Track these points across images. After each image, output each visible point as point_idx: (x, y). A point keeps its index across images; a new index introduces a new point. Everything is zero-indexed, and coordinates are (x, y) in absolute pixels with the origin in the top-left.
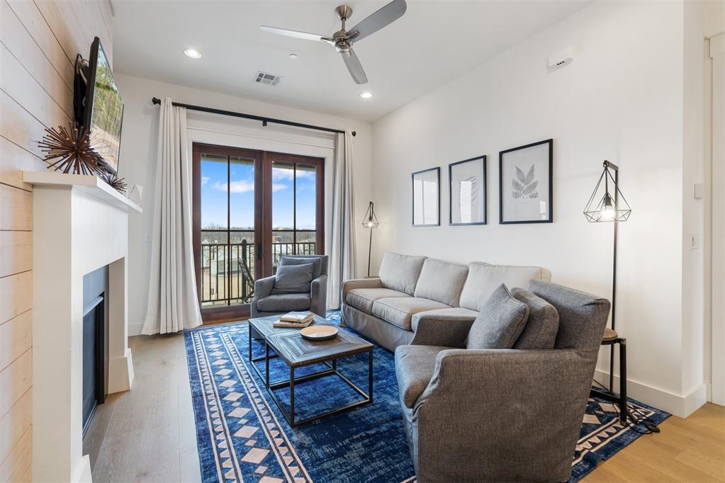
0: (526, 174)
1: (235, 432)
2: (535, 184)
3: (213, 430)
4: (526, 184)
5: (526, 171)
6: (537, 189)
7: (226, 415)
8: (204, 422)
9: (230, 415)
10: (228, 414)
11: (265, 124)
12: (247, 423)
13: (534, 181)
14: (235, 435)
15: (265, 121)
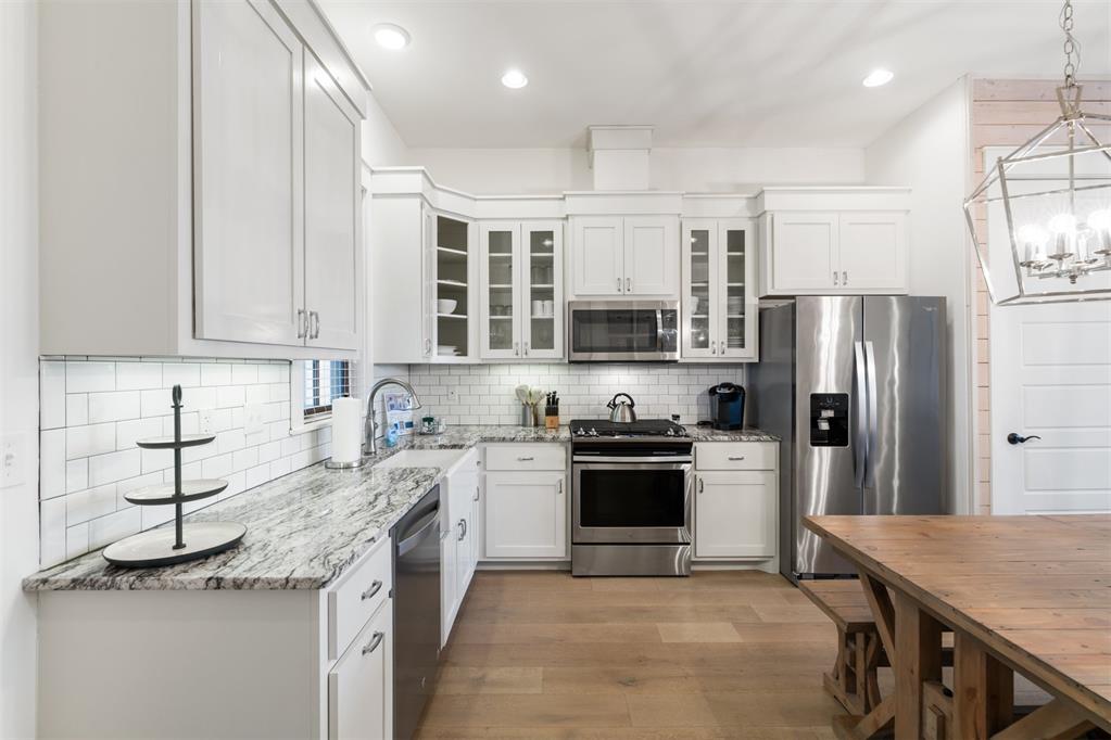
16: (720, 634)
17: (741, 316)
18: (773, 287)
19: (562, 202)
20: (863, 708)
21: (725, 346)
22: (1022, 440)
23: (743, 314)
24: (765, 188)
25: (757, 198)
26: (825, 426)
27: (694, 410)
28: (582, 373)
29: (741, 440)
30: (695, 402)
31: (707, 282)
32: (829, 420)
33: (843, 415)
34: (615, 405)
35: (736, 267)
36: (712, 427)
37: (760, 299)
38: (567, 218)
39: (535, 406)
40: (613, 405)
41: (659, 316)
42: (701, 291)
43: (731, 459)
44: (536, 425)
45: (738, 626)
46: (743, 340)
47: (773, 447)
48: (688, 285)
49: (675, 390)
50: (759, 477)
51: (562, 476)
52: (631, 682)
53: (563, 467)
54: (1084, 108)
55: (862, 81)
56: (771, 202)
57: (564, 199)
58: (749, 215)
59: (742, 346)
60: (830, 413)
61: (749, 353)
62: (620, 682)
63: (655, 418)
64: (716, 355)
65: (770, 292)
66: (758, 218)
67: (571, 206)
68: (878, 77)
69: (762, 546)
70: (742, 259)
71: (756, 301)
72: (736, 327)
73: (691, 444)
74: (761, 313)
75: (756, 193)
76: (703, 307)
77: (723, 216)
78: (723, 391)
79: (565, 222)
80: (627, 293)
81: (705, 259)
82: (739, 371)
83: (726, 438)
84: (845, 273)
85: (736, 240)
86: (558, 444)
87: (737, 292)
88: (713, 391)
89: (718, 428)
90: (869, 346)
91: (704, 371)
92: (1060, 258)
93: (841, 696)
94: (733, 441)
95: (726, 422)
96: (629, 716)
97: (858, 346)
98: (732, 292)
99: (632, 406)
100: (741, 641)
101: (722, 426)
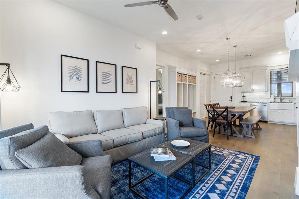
0: (130, 77)
1: (231, 182)
2: (133, 81)
3: (239, 188)
4: (130, 80)
5: (130, 76)
6: (133, 83)
7: (227, 191)
8: (240, 195)
9: (226, 189)
10: (226, 190)
12: (223, 181)
13: (132, 80)
14: (232, 180)
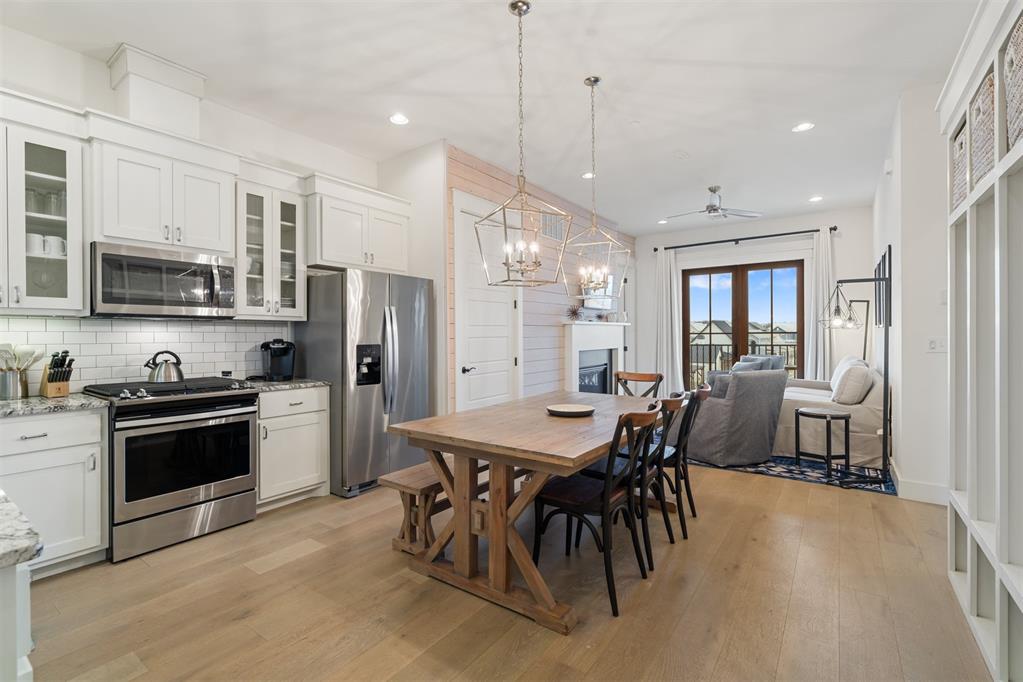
11: (737, 243)
15: (737, 241)
16: (307, 548)
17: (292, 280)
18: (322, 258)
19: (82, 119)
20: (424, 546)
21: (279, 306)
22: (468, 371)
23: (294, 278)
24: (316, 174)
25: (308, 179)
26: (365, 370)
27: (242, 366)
28: (102, 329)
29: (300, 388)
30: (243, 358)
31: (262, 245)
32: (368, 365)
33: (376, 361)
34: (156, 365)
35: (288, 235)
36: (265, 380)
37: (308, 267)
38: (89, 140)
39: (23, 372)
40: (153, 364)
41: (215, 271)
42: (256, 252)
43: (291, 405)
44: (26, 395)
45: (318, 539)
46: (294, 301)
47: (325, 391)
48: (243, 245)
49: (223, 347)
50: (314, 417)
51: (96, 450)
52: (246, 615)
53: (97, 438)
54: (526, 190)
55: (388, 118)
56: (320, 186)
57: (85, 115)
58: (299, 192)
59: (294, 306)
60: (368, 360)
61: (299, 313)
62: (234, 620)
63: (201, 376)
64: (270, 314)
65: (319, 262)
66: (308, 197)
67: (95, 127)
68: (399, 119)
69: (316, 475)
70: (293, 229)
71: (304, 268)
72: (288, 289)
73: (257, 395)
74: (309, 279)
75: (306, 174)
76: (258, 268)
77: (277, 189)
78: (276, 346)
79: (86, 145)
80: (176, 242)
81: (260, 223)
82: (285, 329)
83: (287, 387)
84: (372, 255)
85: (288, 211)
86: (88, 412)
87: (288, 259)
88: (265, 346)
89: (271, 380)
90: (393, 309)
91: (252, 329)
92: (520, 262)
93: (407, 548)
94: (293, 389)
95: (278, 374)
96: (260, 636)
97: (387, 309)
98: (285, 257)
99: (178, 363)
100: (324, 546)
101: (275, 378)
